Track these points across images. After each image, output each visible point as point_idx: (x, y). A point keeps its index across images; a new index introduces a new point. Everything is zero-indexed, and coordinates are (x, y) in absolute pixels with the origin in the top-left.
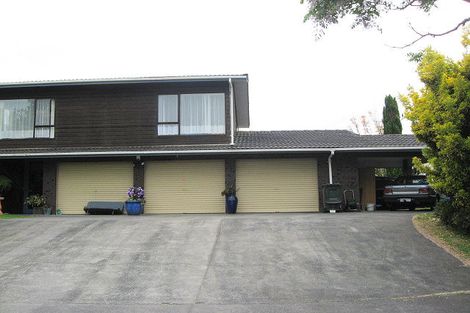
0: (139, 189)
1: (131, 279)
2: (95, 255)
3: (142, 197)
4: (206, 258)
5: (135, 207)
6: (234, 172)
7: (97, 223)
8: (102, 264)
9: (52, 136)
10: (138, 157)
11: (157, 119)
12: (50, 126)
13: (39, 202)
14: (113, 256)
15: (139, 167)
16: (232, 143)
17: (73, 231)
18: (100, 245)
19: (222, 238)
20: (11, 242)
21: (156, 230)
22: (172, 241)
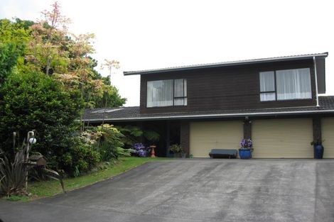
0: (249, 140)
1: (259, 206)
2: (228, 187)
3: (251, 146)
4: (313, 193)
5: (246, 153)
6: (320, 127)
7: (224, 165)
8: (235, 194)
9: (186, 104)
10: (247, 118)
11: (260, 90)
12: (183, 98)
13: (178, 150)
14: (241, 188)
15: (247, 125)
16: (318, 106)
17: (208, 170)
18: (229, 180)
19: (321, 178)
20: (167, 176)
21: (268, 170)
22: (282, 179)
